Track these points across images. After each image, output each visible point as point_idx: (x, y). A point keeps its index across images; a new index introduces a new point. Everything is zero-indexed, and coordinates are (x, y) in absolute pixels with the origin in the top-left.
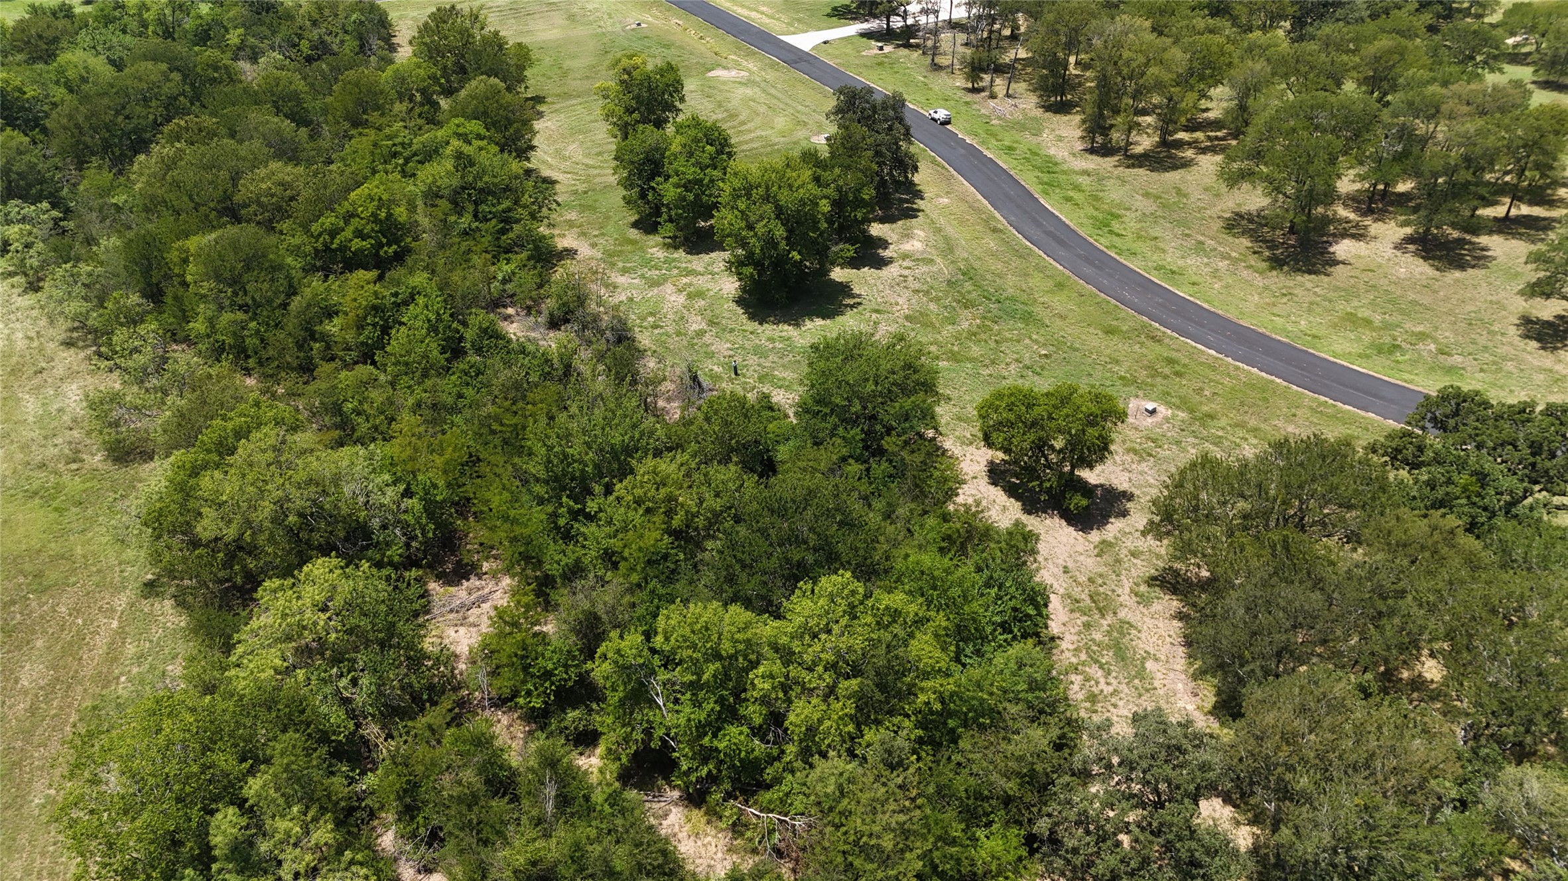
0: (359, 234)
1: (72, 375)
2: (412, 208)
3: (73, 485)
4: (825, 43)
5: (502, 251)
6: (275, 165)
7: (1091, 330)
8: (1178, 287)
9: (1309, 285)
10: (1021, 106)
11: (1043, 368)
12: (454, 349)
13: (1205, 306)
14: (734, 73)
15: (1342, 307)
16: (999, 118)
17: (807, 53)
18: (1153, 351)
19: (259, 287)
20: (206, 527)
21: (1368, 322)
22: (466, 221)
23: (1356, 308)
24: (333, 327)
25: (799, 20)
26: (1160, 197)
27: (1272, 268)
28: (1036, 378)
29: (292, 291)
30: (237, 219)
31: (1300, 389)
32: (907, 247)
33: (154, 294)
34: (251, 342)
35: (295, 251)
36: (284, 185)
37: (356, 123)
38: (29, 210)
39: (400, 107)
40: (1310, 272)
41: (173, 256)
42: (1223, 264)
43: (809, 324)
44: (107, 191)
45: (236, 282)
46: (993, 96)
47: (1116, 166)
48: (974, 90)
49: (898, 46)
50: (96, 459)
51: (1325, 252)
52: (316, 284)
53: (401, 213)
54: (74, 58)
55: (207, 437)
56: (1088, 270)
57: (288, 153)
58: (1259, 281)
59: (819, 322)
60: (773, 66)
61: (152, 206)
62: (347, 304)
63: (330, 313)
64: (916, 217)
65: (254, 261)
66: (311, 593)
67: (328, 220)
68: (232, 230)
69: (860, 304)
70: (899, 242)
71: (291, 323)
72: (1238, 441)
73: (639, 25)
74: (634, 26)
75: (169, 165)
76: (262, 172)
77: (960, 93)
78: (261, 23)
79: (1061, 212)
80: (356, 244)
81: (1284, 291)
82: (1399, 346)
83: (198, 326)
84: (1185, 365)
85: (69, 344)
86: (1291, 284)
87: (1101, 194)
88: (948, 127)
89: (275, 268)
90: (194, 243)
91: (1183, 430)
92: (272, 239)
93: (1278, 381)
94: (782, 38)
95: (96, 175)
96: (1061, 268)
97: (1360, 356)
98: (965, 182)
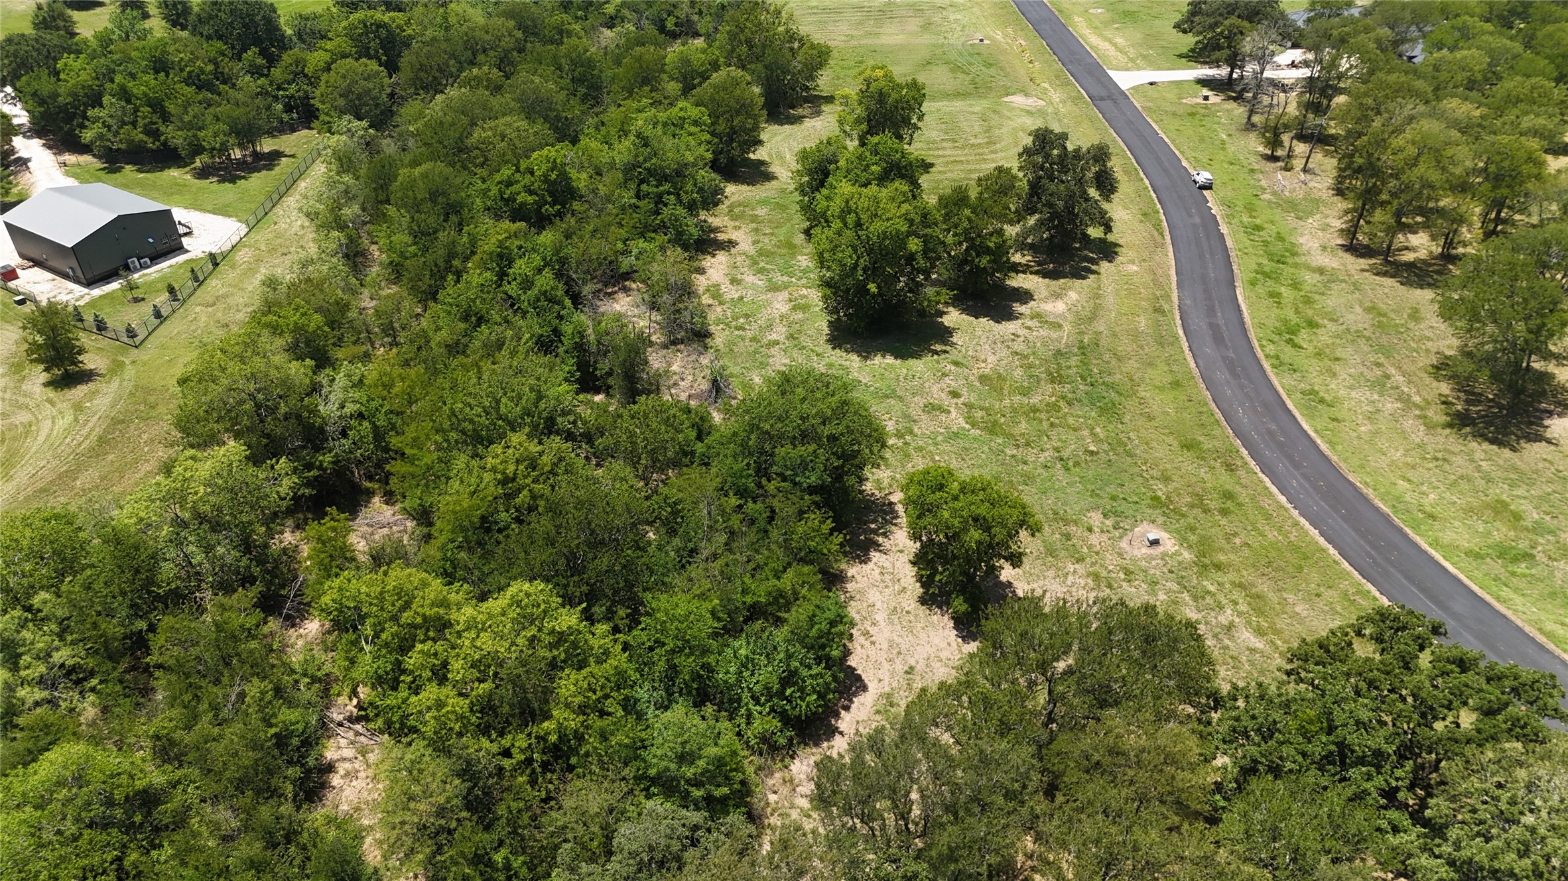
4: (1151, 84)
7: (1170, 440)
8: (1310, 417)
9: (1479, 455)
10: (1311, 184)
11: (1076, 464)
13: (1323, 447)
14: (1030, 101)
15: (1501, 491)
16: (1274, 193)
17: (1122, 93)
18: (1216, 478)
21: (1517, 517)
23: (1514, 498)
25: (1144, 57)
26: (1384, 315)
27: (1450, 425)
28: (1062, 472)
31: (1350, 568)
32: (1048, 307)
40: (1492, 441)
42: (1390, 406)
43: (878, 359)
46: (1287, 169)
47: (1363, 270)
48: (1273, 158)
49: (1230, 98)
51: (1539, 421)
56: (1222, 375)
58: (1419, 434)
59: (890, 360)
60: (1076, 100)
64: (1084, 278)
69: (946, 352)
70: (1045, 300)
72: (1224, 601)
73: (981, 40)
74: (977, 42)
77: (1252, 159)
79: (1250, 306)
80: (523, 197)
81: (1440, 455)
82: (1532, 556)
84: (1240, 505)
86: (1457, 448)
87: (1317, 297)
88: (1205, 192)
91: (1171, 572)
93: (1332, 551)
94: (1110, 73)
96: (1193, 365)
97: (1468, 553)
98: (1171, 254)
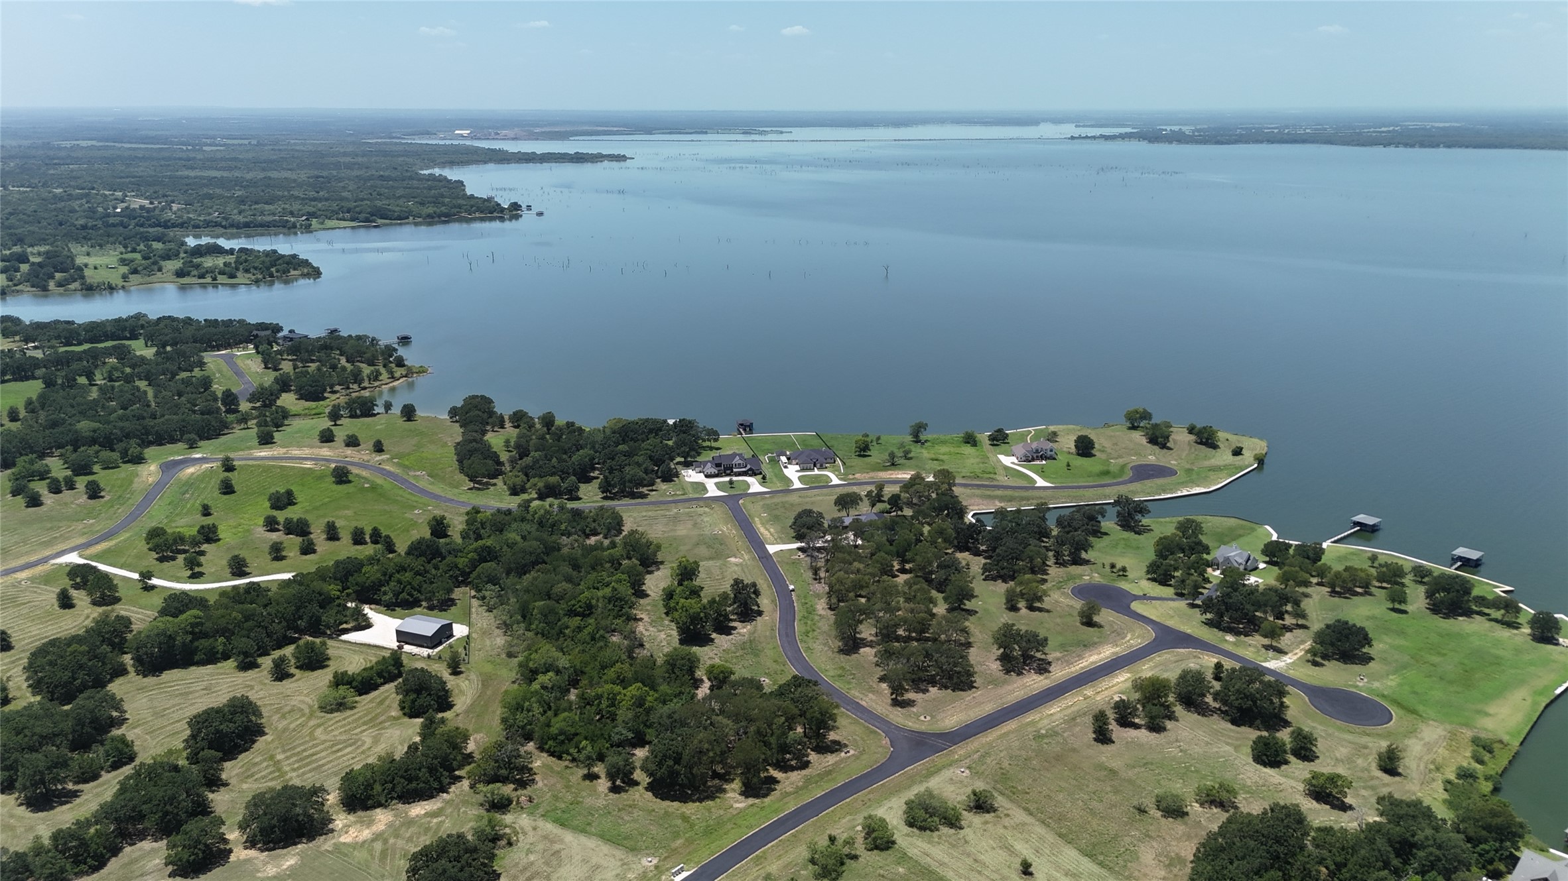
0: (580, 607)
1: (498, 636)
2: (598, 600)
3: (498, 661)
4: (781, 551)
5: (618, 616)
6: (564, 583)
9: (842, 658)
10: (823, 587)
12: (593, 639)
14: (737, 560)
15: (845, 666)
16: (813, 591)
17: (770, 555)
19: (551, 618)
20: (531, 665)
22: (611, 606)
24: (567, 631)
25: (780, 538)
27: (837, 652)
29: (559, 620)
30: (549, 598)
33: (524, 617)
34: (546, 632)
35: (562, 609)
36: (564, 590)
37: (593, 569)
38: (493, 587)
39: (608, 565)
40: (847, 655)
41: (531, 607)
44: (515, 584)
45: (545, 616)
47: (829, 614)
49: (806, 555)
50: (504, 656)
52: (566, 619)
53: (594, 602)
54: (513, 536)
55: (533, 649)
57: (569, 580)
58: (830, 655)
60: (754, 558)
61: (527, 591)
62: (572, 626)
63: (567, 627)
64: (752, 622)
65: (552, 611)
66: (548, 677)
67: (573, 602)
68: (548, 602)
69: (713, 645)
70: (741, 629)
71: (557, 628)
73: (718, 532)
74: (716, 533)
75: (535, 579)
76: (560, 585)
77: (809, 580)
78: (575, 521)
79: (798, 626)
80: (579, 609)
81: (834, 659)
83: (533, 627)
85: (498, 628)
86: (837, 657)
87: (817, 623)
88: (792, 593)
89: (557, 613)
90: (537, 604)
92: (557, 605)
94: (766, 546)
95: (512, 579)
96: (780, 643)
97: (832, 677)
98: (778, 613)
